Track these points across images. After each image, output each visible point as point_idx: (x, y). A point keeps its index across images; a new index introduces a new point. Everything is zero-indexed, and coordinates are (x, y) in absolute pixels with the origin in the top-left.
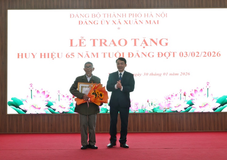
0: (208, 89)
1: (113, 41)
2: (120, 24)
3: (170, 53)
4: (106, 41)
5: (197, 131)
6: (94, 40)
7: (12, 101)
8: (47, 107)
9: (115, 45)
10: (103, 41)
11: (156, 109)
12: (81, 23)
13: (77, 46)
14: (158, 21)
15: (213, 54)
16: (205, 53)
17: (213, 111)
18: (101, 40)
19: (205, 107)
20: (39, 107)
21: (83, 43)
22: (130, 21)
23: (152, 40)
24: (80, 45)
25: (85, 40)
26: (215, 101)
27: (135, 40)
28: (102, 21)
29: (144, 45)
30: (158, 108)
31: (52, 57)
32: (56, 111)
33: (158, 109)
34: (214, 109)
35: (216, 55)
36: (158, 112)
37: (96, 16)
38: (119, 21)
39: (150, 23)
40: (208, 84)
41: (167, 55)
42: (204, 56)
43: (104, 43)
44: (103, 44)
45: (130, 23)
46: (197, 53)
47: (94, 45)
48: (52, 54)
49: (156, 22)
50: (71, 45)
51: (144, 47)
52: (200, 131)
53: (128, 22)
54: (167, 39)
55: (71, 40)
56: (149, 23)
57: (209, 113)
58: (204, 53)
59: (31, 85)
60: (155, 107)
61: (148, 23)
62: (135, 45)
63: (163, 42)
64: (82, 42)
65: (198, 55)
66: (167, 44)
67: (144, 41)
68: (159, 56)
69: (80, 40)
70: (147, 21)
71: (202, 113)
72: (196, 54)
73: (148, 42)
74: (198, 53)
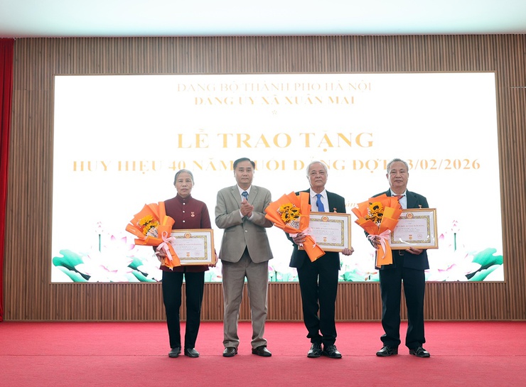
0: (455, 234)
1: (263, 137)
2: (278, 103)
3: (378, 162)
4: (248, 137)
5: (434, 319)
6: (225, 136)
7: (61, 256)
8: (131, 269)
9: (267, 145)
10: (243, 138)
11: (350, 275)
12: (199, 101)
13: (190, 147)
14: (353, 98)
15: (464, 164)
16: (449, 161)
17: (466, 279)
18: (239, 136)
19: (450, 270)
20: (115, 269)
21: (203, 141)
22: (296, 98)
23: (340, 135)
24: (198, 146)
25: (207, 135)
26: (471, 258)
27: (307, 135)
28: (240, 98)
29: (326, 146)
30: (354, 272)
31: (141, 170)
32: (149, 278)
33: (353, 275)
34: (469, 276)
35: (470, 165)
36: (354, 280)
37: (228, 87)
38: (275, 99)
39: (337, 102)
40: (456, 224)
41: (372, 165)
42: (446, 168)
43: (245, 142)
44: (242, 144)
45: (296, 103)
46: (433, 162)
47: (225, 145)
48: (141, 162)
49: (349, 100)
50: (180, 146)
51: (325, 150)
52: (440, 320)
53: (293, 100)
54: (371, 135)
55: (180, 136)
56: (335, 101)
57: (458, 283)
58: (447, 162)
59: (98, 225)
60: (348, 270)
61: (333, 102)
62: (307, 145)
63: (364, 140)
64: (201, 138)
65: (434, 167)
66: (370, 144)
67: (326, 137)
68: (355, 168)
69: (198, 136)
70: (330, 98)
71: (444, 283)
72: (431, 164)
73: (334, 139)
74: (435, 161)
